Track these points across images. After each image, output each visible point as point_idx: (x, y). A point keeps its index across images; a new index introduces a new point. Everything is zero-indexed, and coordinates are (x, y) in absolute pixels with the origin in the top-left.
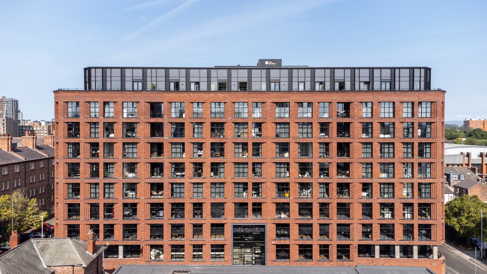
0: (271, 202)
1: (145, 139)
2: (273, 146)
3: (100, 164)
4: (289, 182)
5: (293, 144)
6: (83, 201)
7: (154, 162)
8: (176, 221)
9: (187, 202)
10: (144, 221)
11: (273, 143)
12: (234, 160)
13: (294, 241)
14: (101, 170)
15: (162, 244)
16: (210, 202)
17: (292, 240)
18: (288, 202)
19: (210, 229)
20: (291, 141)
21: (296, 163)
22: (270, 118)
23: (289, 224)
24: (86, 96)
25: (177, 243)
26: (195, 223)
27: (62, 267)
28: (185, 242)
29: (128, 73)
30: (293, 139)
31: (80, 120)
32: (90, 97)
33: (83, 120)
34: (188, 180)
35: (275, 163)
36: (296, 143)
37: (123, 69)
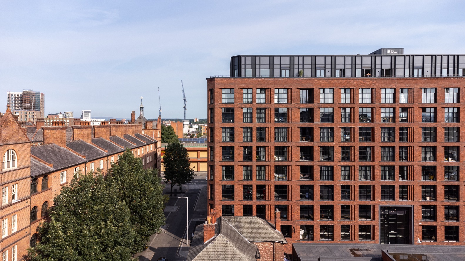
0: (418, 184)
1: (296, 124)
2: (420, 131)
3: (253, 148)
4: (436, 165)
5: (440, 128)
6: (237, 182)
7: (304, 146)
8: (326, 202)
9: (336, 184)
10: (294, 202)
11: (420, 127)
12: (382, 144)
13: (441, 223)
14: (254, 153)
15: (313, 224)
16: (359, 184)
17: (439, 221)
18: (435, 185)
19: (358, 210)
20: (438, 125)
21: (442, 146)
22: (417, 103)
23: (436, 206)
24: (240, 83)
25: (327, 223)
26: (344, 204)
27: (264, 243)
28: (334, 223)
29: (276, 61)
30: (440, 124)
31: (235, 106)
32: (245, 84)
33: (237, 106)
34: (337, 163)
35: (421, 147)
36: (443, 127)
37: (271, 57)
